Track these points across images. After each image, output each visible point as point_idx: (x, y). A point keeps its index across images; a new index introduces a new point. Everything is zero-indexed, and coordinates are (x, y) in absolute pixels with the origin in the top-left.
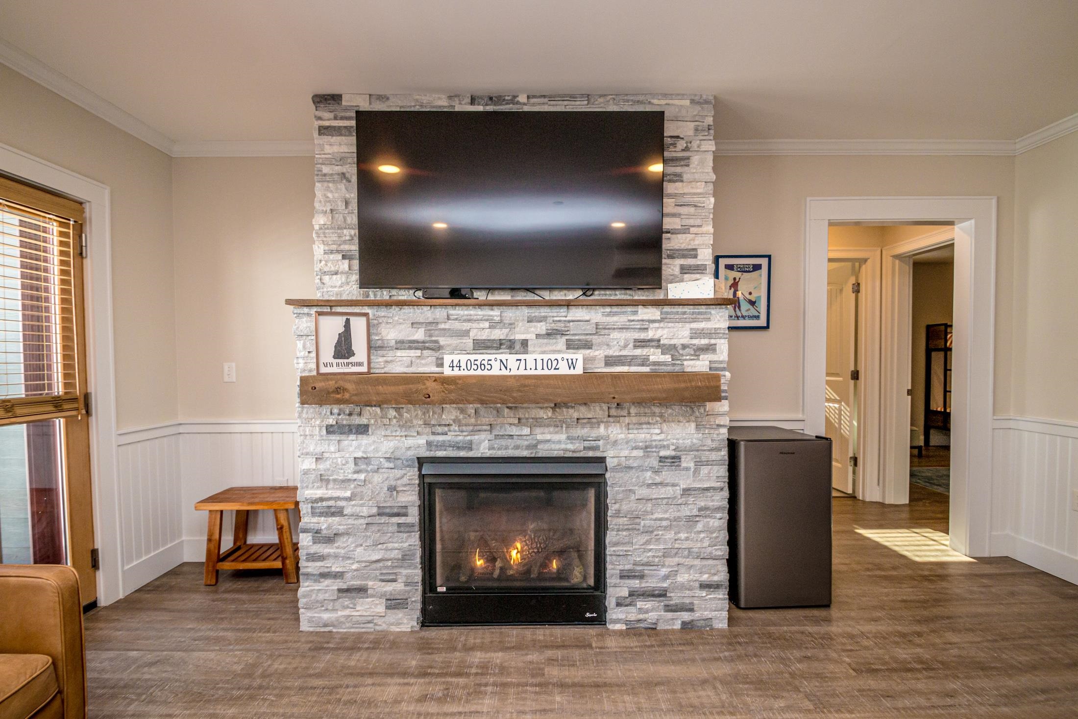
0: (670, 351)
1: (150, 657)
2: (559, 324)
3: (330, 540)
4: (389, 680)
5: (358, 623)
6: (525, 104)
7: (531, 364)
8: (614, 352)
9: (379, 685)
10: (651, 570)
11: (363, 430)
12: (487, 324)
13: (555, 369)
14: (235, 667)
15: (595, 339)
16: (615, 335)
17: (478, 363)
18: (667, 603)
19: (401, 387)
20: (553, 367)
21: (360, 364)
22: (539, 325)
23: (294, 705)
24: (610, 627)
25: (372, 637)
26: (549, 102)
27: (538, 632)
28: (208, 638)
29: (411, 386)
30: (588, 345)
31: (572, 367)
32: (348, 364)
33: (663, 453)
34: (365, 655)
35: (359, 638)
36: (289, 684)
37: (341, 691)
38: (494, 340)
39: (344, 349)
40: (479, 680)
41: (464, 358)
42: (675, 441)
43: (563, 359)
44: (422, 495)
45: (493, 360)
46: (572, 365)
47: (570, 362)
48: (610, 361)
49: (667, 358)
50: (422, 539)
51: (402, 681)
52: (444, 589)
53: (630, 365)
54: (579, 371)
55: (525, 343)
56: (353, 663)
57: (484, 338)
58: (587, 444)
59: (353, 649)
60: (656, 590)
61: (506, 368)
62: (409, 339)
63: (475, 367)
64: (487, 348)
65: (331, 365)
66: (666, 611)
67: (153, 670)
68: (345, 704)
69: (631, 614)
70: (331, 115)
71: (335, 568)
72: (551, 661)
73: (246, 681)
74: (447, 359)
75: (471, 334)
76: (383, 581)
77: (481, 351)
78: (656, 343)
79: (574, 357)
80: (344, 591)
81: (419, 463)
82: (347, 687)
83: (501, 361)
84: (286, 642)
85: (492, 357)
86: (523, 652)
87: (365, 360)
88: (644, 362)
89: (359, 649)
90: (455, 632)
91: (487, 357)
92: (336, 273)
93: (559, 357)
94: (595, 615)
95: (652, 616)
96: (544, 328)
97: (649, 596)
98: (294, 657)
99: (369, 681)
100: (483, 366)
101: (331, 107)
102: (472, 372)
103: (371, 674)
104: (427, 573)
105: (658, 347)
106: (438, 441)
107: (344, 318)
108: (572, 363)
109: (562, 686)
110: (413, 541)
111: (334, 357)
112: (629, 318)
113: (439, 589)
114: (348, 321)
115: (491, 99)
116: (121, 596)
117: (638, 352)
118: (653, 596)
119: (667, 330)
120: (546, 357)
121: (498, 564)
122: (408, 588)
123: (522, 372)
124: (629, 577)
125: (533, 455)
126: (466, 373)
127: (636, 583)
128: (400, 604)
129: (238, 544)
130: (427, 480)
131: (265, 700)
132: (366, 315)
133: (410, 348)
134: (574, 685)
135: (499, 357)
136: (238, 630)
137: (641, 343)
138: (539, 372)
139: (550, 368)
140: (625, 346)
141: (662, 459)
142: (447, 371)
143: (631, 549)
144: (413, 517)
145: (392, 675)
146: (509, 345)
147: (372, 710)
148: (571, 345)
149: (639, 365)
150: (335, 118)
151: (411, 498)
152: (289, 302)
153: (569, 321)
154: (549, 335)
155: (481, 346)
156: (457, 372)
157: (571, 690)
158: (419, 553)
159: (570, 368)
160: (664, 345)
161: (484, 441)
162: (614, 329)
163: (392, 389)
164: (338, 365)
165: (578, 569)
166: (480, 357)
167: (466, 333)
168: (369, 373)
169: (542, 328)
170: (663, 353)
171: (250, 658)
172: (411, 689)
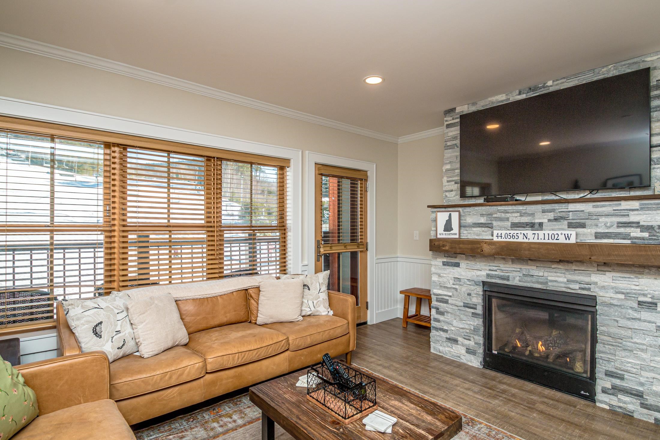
0: (648, 230)
1: (379, 343)
2: (562, 214)
3: (442, 314)
4: (457, 379)
5: (453, 355)
6: (551, 86)
7: (541, 236)
8: (602, 230)
9: (452, 378)
10: (630, 376)
11: (457, 265)
12: (519, 214)
13: (556, 239)
14: (403, 355)
15: (588, 222)
16: (602, 219)
17: (511, 235)
18: (642, 401)
19: (470, 246)
20: (555, 238)
21: (455, 234)
22: (550, 214)
23: (418, 372)
24: (598, 404)
25: (458, 363)
26: (567, 81)
27: (546, 390)
28: (398, 343)
29: (474, 245)
30: (583, 226)
31: (568, 239)
32: (450, 234)
33: (641, 299)
34: (452, 368)
35: (453, 361)
36: (419, 366)
37: (437, 374)
38: (523, 223)
39: (448, 227)
40: (497, 394)
41: (504, 232)
42: (652, 292)
43: (562, 234)
44: (484, 300)
45: (519, 234)
46: (568, 237)
47: (566, 236)
48: (598, 236)
49: (646, 235)
50: (484, 322)
51: (463, 381)
52: (496, 352)
53: (614, 239)
54: (573, 240)
55: (541, 225)
56: (446, 368)
57: (517, 221)
58: (582, 286)
59: (448, 364)
60: (634, 391)
61: (527, 238)
62: (478, 222)
63: (509, 237)
64: (519, 227)
65: (443, 234)
66: (641, 407)
67: (379, 347)
68: (437, 378)
69: (613, 400)
70: (451, 118)
71: (445, 328)
72: (543, 403)
73: (405, 360)
74: (495, 233)
75: (510, 219)
76: (465, 339)
77: (515, 229)
78: (637, 225)
79: (569, 233)
80: (449, 339)
81: (483, 284)
82: (440, 374)
83: (524, 234)
84: (424, 353)
85: (519, 232)
86: (530, 394)
87: (457, 232)
88: (626, 236)
89: (451, 365)
90: (499, 375)
91: (516, 232)
92: (452, 191)
93: (559, 232)
94: (587, 394)
95: (631, 407)
96: (552, 216)
97: (627, 393)
98: (425, 359)
99: (449, 376)
100: (514, 237)
101: (451, 115)
102: (508, 240)
103: (451, 374)
104: (487, 341)
105: (637, 227)
106: (492, 274)
107: (449, 213)
108: (568, 236)
109: (541, 412)
110: (479, 322)
111: (444, 231)
112: (614, 208)
113: (494, 352)
114: (450, 215)
115: (530, 89)
116: (375, 323)
117: (622, 230)
118: (631, 394)
119: (645, 215)
120: (551, 233)
121: (529, 348)
122: (476, 345)
123: (536, 240)
124: (612, 376)
125: (544, 288)
126: (505, 240)
127: (617, 382)
128: (472, 352)
129: (417, 313)
130: (487, 293)
131: (409, 367)
132: (459, 211)
133: (479, 227)
134: (549, 415)
135: (523, 232)
136: (409, 344)
137: (621, 225)
138: (546, 241)
139: (553, 239)
140: (611, 226)
141: (640, 303)
142: (495, 239)
143: (614, 358)
144: (480, 310)
145: (459, 377)
146: (532, 226)
147: (445, 384)
148: (571, 226)
149: (621, 239)
150: (453, 119)
151: (478, 300)
152: (429, 207)
153: (569, 212)
154: (556, 220)
155: (515, 226)
156: (500, 239)
157: (545, 416)
158: (482, 329)
159: (566, 239)
160: (643, 226)
161: (517, 276)
162: (602, 215)
163: (466, 246)
164: (445, 234)
165: (579, 363)
166: (512, 232)
167: (508, 219)
168: (459, 238)
169: (551, 216)
170: (641, 231)
171: (409, 354)
172: (465, 385)
